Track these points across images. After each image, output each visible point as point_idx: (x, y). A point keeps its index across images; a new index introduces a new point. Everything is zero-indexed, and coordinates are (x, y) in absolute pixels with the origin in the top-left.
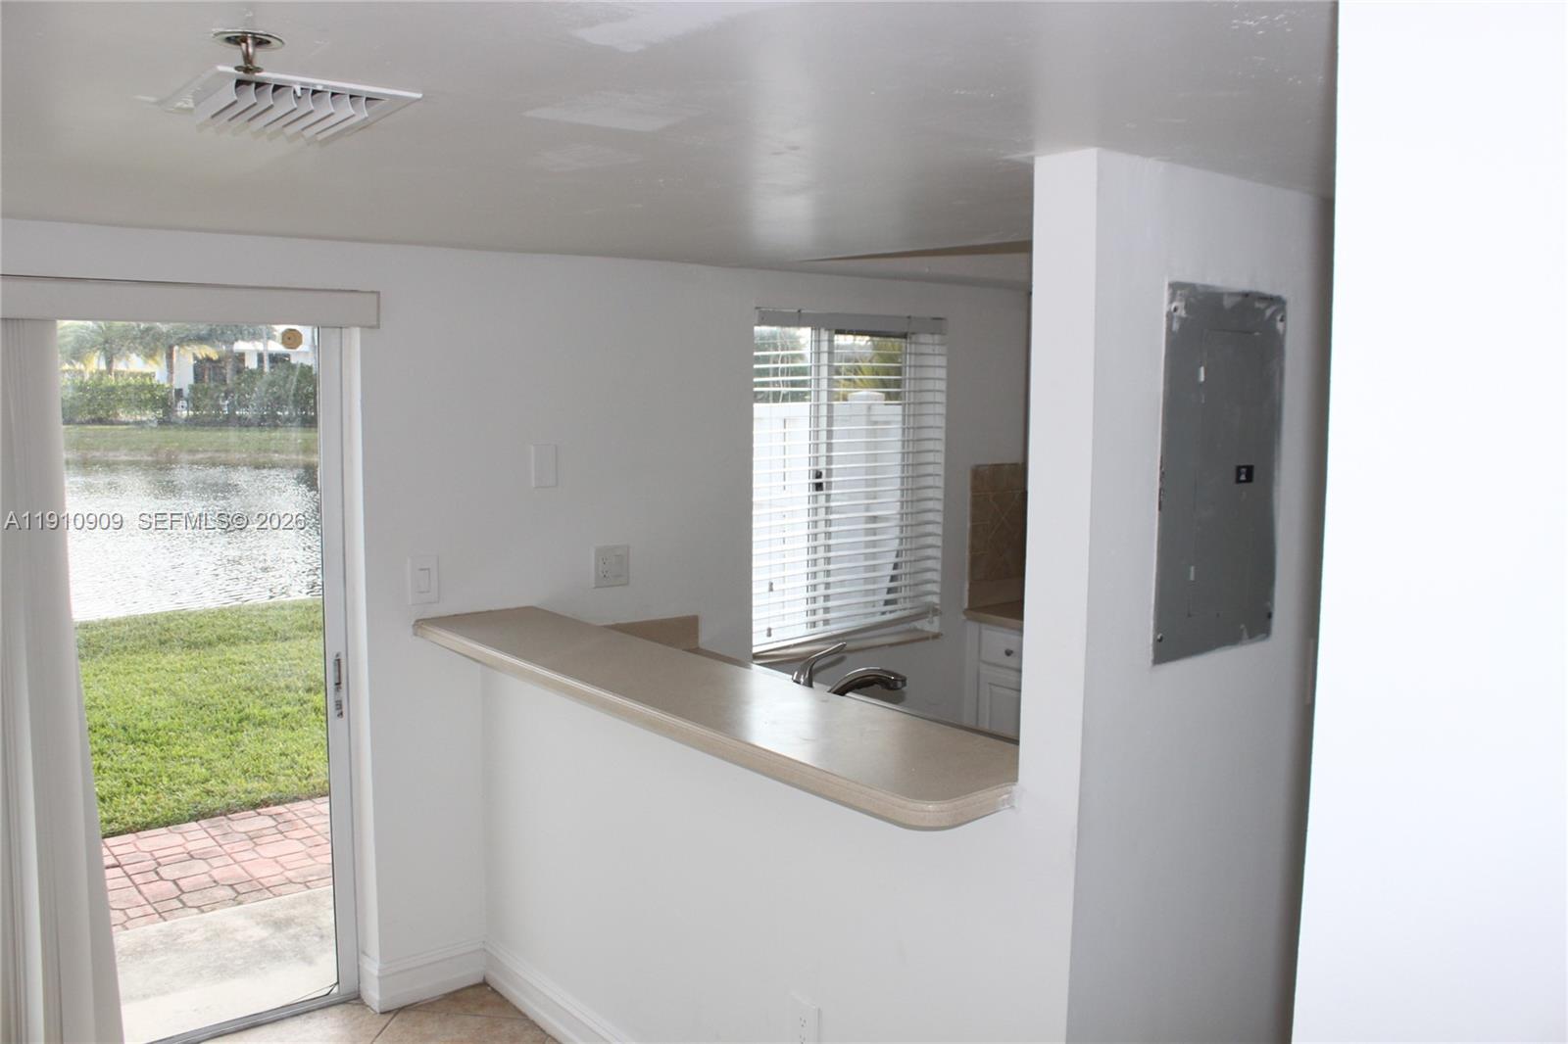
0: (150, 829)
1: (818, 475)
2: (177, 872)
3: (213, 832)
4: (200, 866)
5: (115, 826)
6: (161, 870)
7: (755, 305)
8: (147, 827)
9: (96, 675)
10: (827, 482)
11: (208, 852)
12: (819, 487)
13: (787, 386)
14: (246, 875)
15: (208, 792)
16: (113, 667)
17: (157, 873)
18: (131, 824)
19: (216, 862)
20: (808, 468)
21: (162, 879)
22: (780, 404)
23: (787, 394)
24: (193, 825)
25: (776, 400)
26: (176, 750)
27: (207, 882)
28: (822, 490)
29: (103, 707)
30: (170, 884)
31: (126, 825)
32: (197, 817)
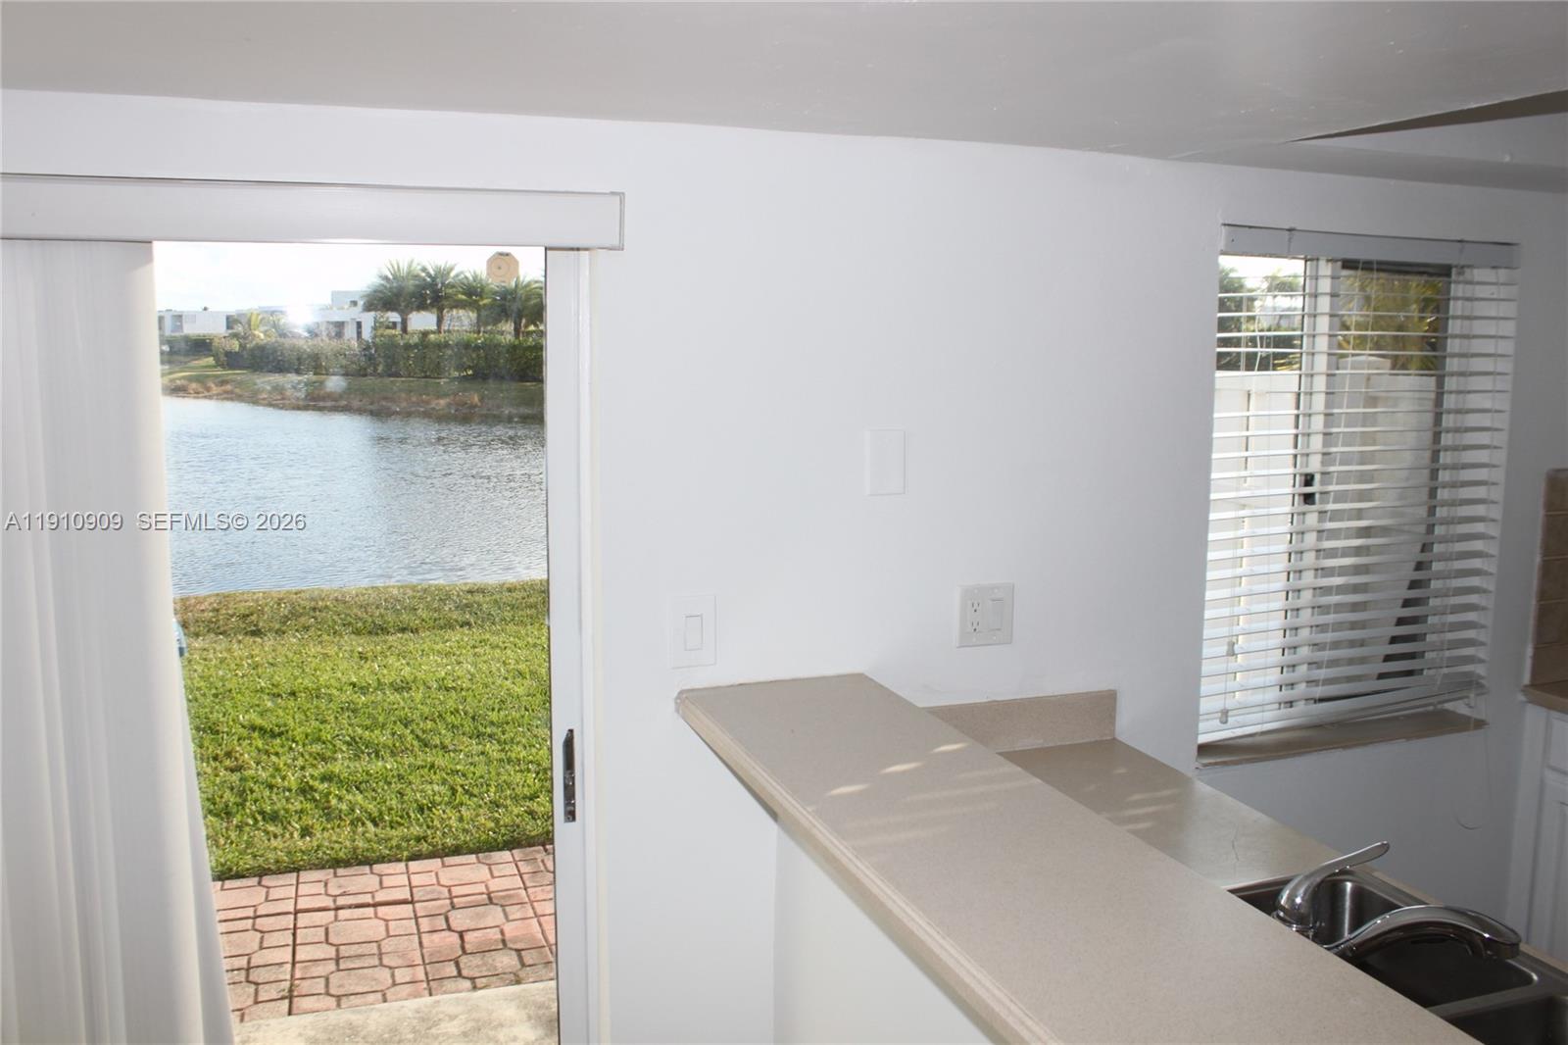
0: (459, 855)
1: (1309, 480)
2: (468, 921)
3: (525, 868)
4: (495, 915)
5: (424, 847)
6: (453, 915)
7: (1221, 221)
8: (457, 851)
9: (474, 647)
10: (1321, 493)
11: (510, 896)
12: (1308, 498)
13: (1268, 346)
14: (540, 936)
15: (531, 813)
16: (494, 639)
17: (447, 920)
18: (440, 847)
19: (515, 912)
20: (1291, 470)
21: (449, 929)
22: (1256, 373)
23: (1268, 356)
24: (506, 855)
25: (1250, 367)
26: (519, 752)
27: (496, 941)
28: (1313, 503)
29: (462, 689)
30: (456, 935)
31: (434, 846)
32: (510, 845)
